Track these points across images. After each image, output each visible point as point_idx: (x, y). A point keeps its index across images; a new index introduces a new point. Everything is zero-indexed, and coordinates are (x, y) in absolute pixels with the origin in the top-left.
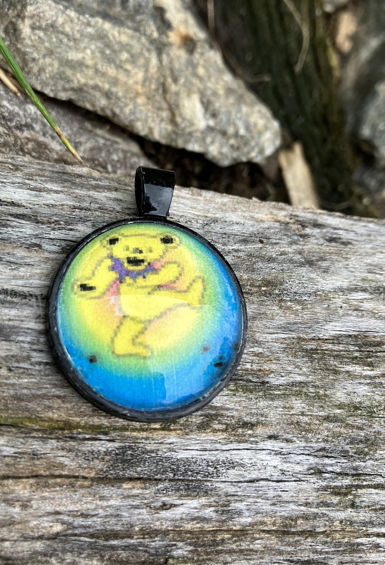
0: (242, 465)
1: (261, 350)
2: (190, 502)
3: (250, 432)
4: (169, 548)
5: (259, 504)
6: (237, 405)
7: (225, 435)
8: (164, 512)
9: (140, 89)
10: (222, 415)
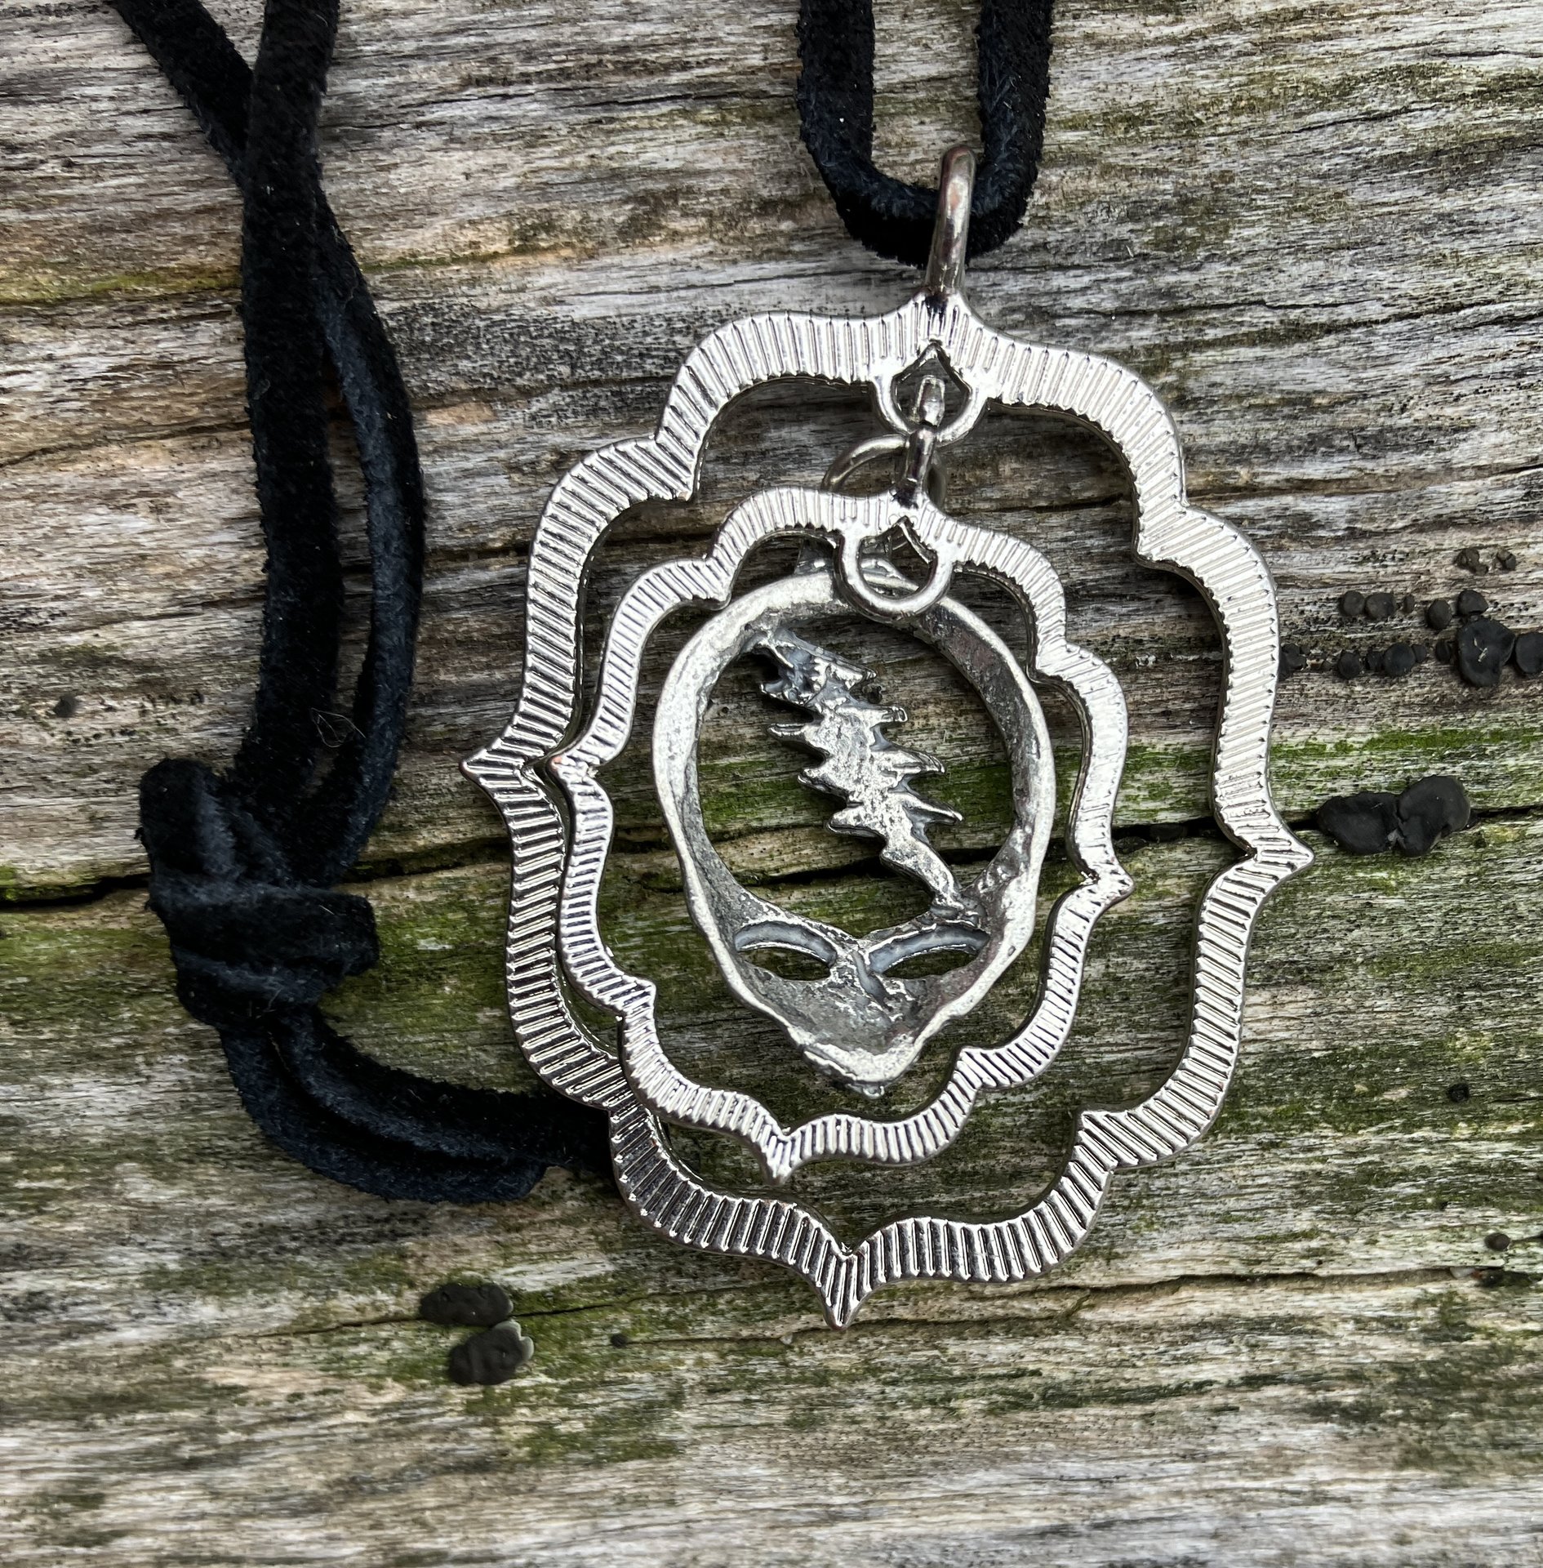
3: (786, 226)
6: (732, 158)
10: (689, 192)
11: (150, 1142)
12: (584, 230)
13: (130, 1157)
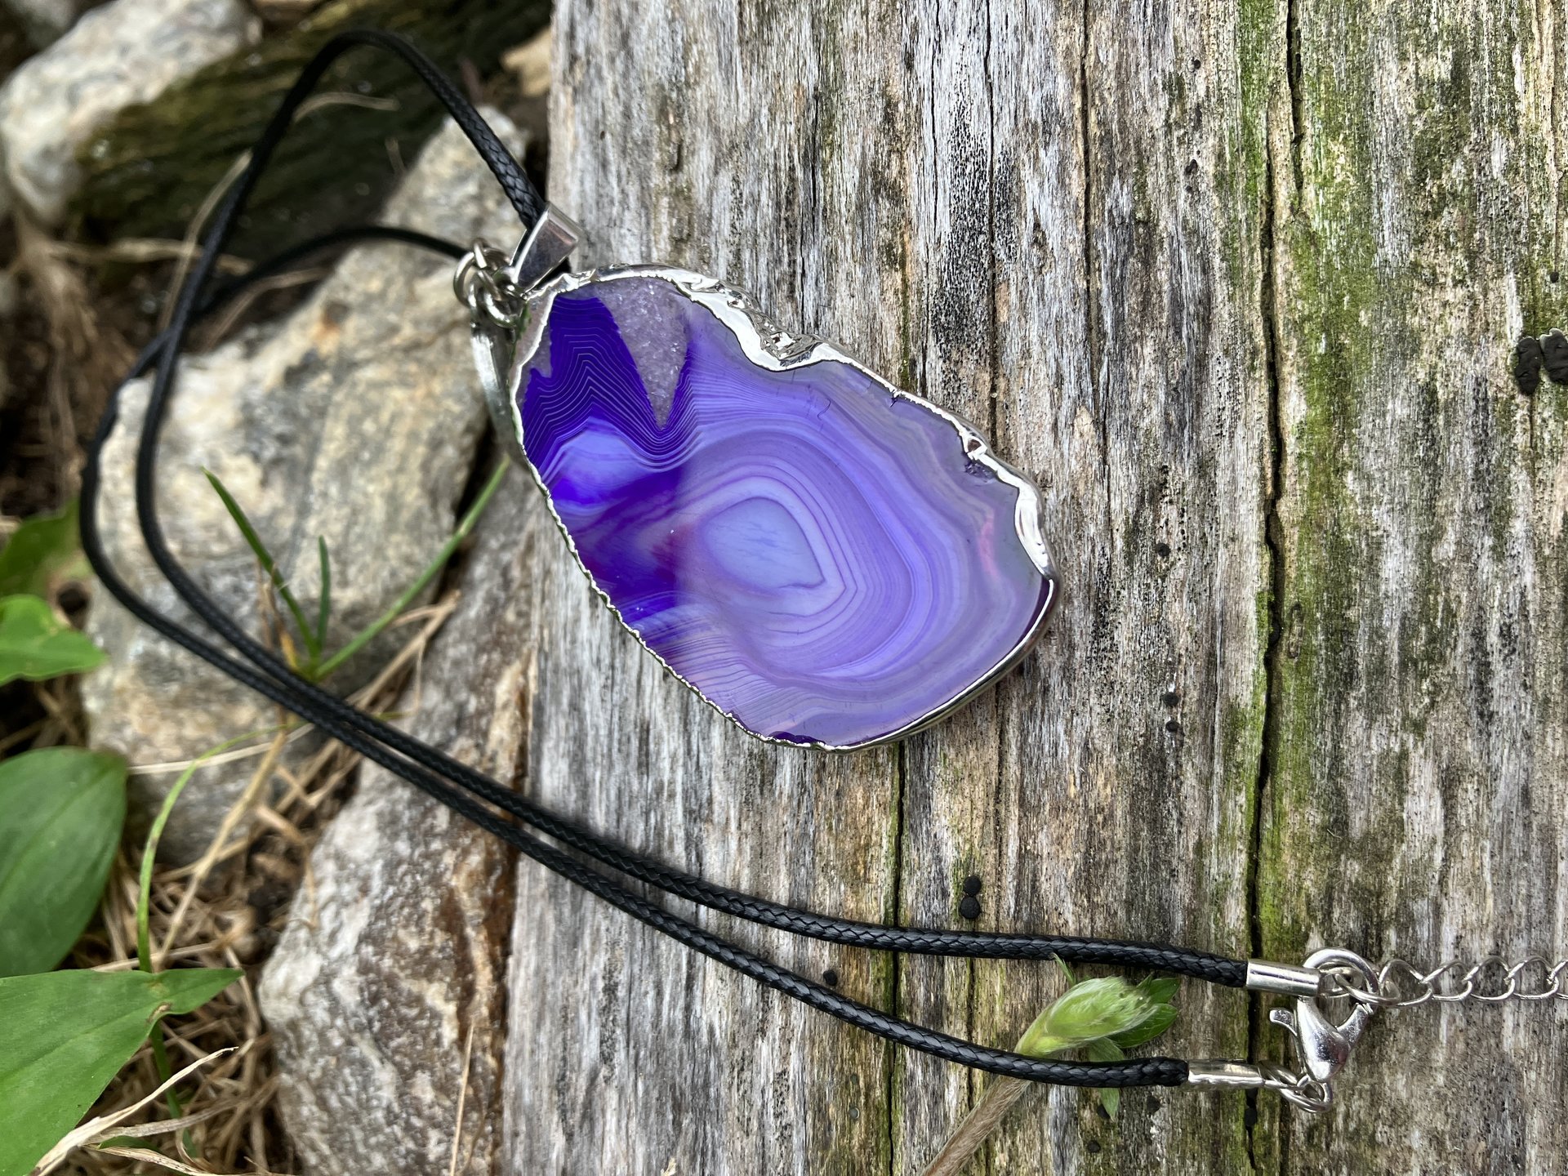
0: (961, 111)
1: (765, 111)
2: (1029, 197)
3: (901, 107)
4: (1118, 221)
5: (1032, 67)
6: (855, 139)
7: (909, 152)
8: (1050, 241)
9: (420, 392)
10: (874, 164)
11: (1421, 537)
12: (894, 227)
13: (1429, 552)
